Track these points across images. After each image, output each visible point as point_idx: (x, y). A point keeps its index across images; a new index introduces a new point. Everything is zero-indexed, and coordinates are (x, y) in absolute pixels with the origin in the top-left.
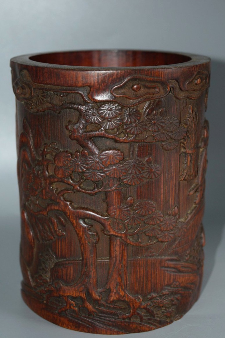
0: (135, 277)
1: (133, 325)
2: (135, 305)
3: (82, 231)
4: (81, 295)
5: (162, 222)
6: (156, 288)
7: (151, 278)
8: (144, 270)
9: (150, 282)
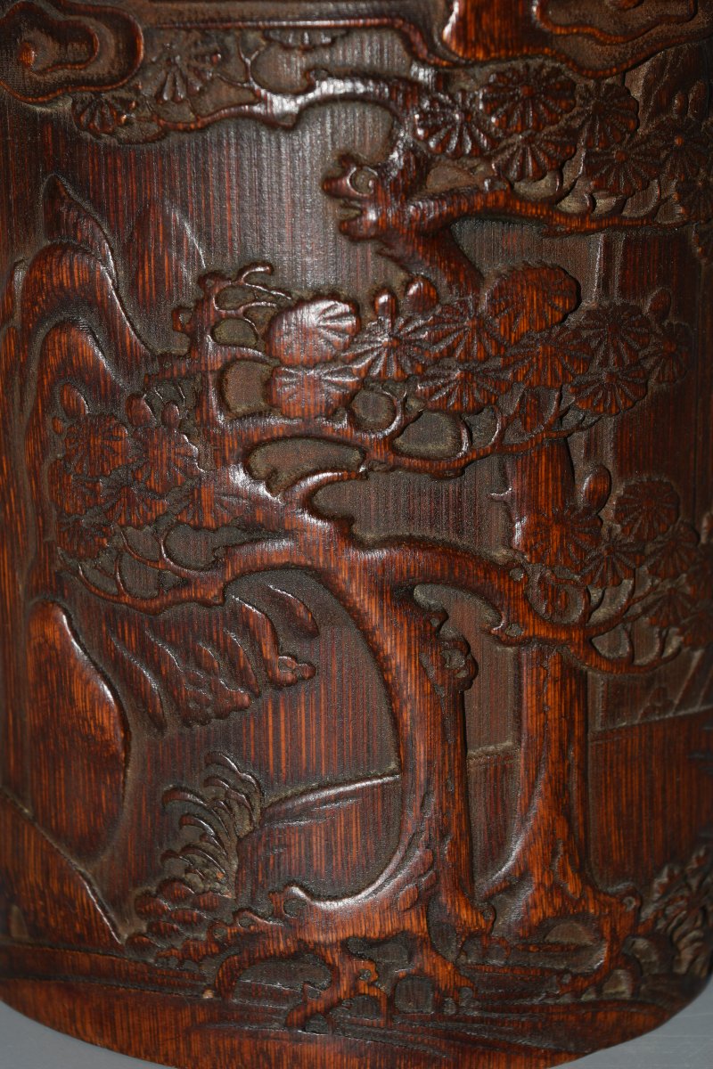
0: (611, 808)
1: (609, 1015)
3: (409, 642)
4: (407, 925)
7: (665, 803)
8: (641, 775)
9: (660, 820)
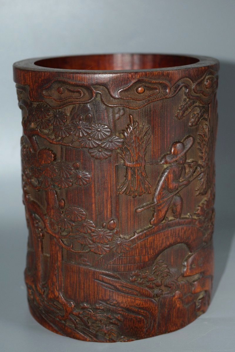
0: (68, 281)
1: (68, 330)
2: (67, 310)
5: (93, 232)
6: (89, 299)
7: (84, 287)
8: (77, 277)
9: (82, 290)
